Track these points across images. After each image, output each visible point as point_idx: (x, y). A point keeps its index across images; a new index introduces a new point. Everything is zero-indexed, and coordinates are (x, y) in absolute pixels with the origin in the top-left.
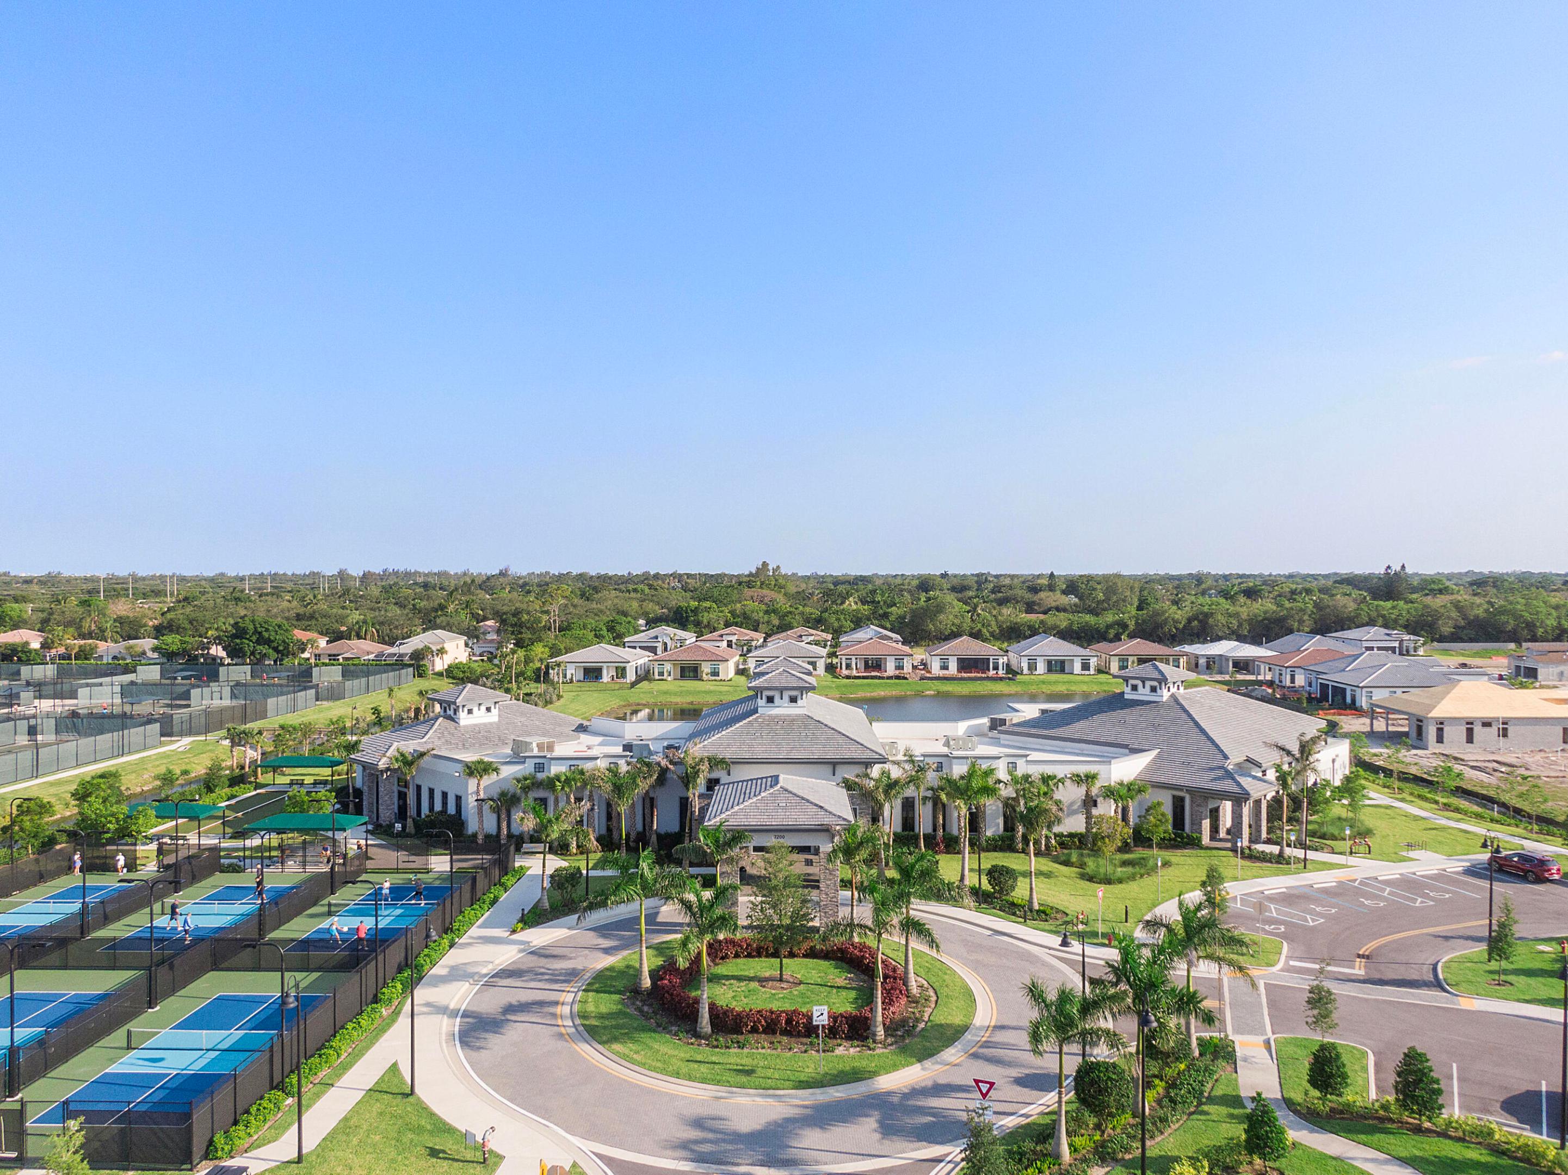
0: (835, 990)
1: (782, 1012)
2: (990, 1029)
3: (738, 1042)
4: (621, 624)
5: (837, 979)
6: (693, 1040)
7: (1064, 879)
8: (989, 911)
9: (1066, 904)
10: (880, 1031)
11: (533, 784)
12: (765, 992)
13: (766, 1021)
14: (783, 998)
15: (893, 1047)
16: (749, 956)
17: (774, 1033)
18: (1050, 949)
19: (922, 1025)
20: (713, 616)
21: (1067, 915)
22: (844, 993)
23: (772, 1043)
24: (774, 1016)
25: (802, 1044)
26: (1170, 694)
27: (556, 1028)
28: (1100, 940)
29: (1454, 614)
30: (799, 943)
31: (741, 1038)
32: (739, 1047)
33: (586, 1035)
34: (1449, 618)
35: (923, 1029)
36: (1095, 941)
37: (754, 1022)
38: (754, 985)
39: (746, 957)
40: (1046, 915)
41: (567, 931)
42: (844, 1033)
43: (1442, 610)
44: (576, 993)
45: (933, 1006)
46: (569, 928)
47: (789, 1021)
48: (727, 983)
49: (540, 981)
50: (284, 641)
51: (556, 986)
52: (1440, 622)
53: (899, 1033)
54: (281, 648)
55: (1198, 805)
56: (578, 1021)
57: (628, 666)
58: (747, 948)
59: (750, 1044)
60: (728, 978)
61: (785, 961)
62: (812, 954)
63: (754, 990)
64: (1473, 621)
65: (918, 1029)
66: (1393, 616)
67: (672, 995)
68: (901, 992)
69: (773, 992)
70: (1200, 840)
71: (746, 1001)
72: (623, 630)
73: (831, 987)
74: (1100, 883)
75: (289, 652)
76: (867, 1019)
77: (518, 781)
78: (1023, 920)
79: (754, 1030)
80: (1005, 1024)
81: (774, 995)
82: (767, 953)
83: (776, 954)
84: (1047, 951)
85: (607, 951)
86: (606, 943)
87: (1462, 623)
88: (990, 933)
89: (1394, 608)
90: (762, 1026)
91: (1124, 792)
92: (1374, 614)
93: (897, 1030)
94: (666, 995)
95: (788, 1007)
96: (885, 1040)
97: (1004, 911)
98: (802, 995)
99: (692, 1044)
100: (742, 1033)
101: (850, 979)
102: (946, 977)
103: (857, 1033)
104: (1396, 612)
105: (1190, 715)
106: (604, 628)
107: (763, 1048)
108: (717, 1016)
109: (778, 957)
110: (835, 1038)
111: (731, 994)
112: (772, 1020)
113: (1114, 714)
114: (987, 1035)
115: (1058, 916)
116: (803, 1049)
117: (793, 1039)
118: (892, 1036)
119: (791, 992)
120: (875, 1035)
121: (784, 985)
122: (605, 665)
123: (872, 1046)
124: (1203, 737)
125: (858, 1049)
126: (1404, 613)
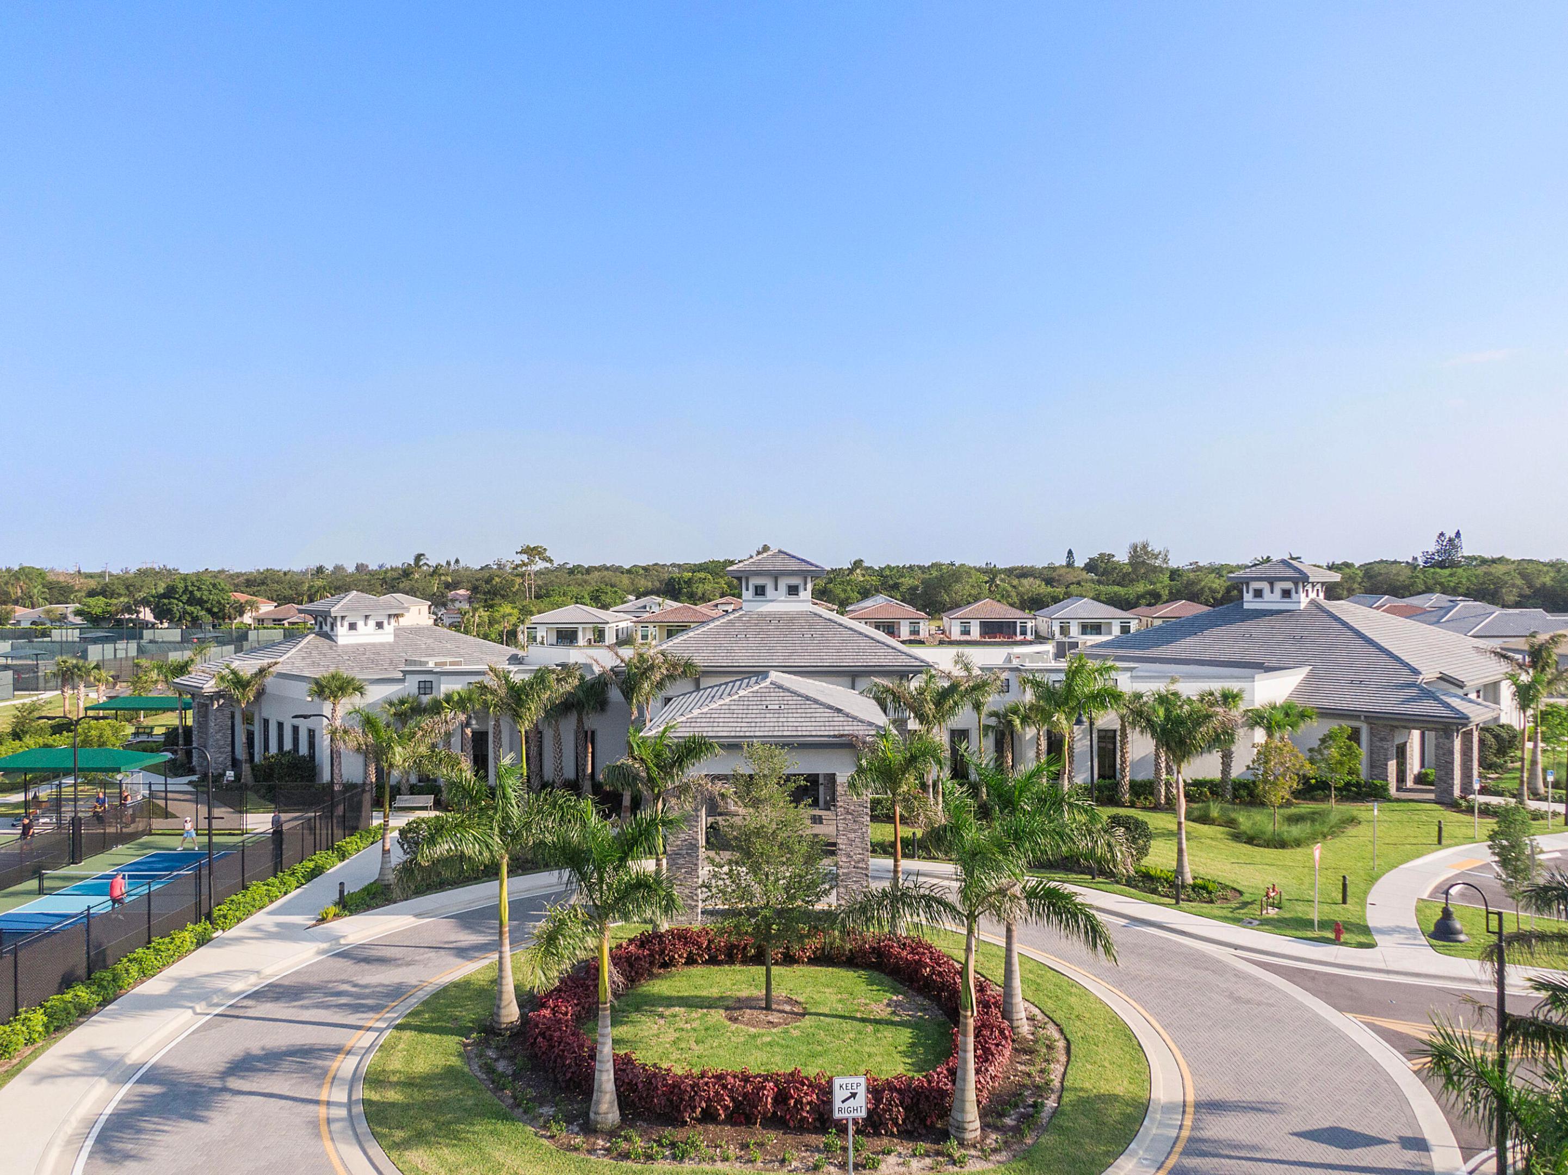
0: (870, 1028)
1: (766, 1078)
2: (1190, 1110)
3: (673, 1145)
4: (606, 593)
5: (873, 1006)
6: (579, 1140)
7: (1208, 841)
8: (1110, 887)
9: (1233, 876)
10: (972, 1117)
11: (412, 709)
12: (739, 1031)
13: (733, 1099)
14: (770, 1044)
15: (1003, 1156)
16: (713, 961)
17: (749, 1121)
18: (1236, 947)
19: (1051, 1103)
20: (708, 587)
21: (1241, 893)
22: (888, 1033)
23: (745, 1146)
24: (749, 1088)
25: (808, 1148)
26: (1308, 600)
27: (311, 1108)
28: (1317, 934)
29: (1519, 582)
30: (801, 938)
31: (679, 1134)
32: (674, 1157)
33: (363, 1127)
34: (1513, 585)
35: (1055, 1112)
36: (1310, 934)
37: (709, 1100)
38: (718, 1015)
39: (706, 963)
40: (1210, 893)
41: (413, 919)
42: (896, 1124)
43: (1507, 578)
44: (381, 1031)
45: (1063, 1059)
46: (416, 916)
47: (781, 1097)
48: (668, 1012)
49: (327, 1007)
50: (219, 602)
51: (352, 1019)
52: (1504, 591)
53: (1008, 1121)
54: (215, 610)
55: (1381, 740)
56: (360, 1093)
57: (607, 626)
58: (708, 947)
59: (696, 1148)
60: (670, 1002)
61: (775, 970)
62: (824, 958)
63: (716, 1028)
64: (1539, 590)
65: (1045, 1114)
66: (1452, 584)
67: (551, 1038)
68: (1002, 1032)
69: (753, 1030)
70: (1385, 788)
71: (698, 1049)
72: (608, 600)
73: (863, 1020)
74: (1268, 846)
75: (225, 614)
76: (943, 1094)
77: (391, 704)
78: (1174, 901)
79: (709, 1117)
80: (1217, 1097)
81: (754, 1037)
82: (744, 955)
83: (759, 959)
84: (1232, 951)
85: (463, 952)
86: (468, 938)
87: (1527, 591)
88: (1123, 922)
89: (1451, 575)
90: (726, 1108)
91: (1279, 716)
92: (1430, 582)
93: (1001, 1115)
94: (540, 1039)
95: (781, 1065)
96: (984, 1137)
97: (1135, 887)
98: (808, 1038)
99: (576, 1149)
100: (684, 1123)
101: (898, 1004)
102: (1073, 1000)
103: (923, 1121)
104: (1454, 579)
105: (1345, 624)
106: (587, 596)
107: (725, 1159)
108: (632, 1086)
109: (762, 963)
110: (877, 1134)
111: (672, 1035)
112: (745, 1095)
113: (1234, 627)
114: (1188, 1123)
115: (1230, 894)
116: (811, 1162)
117: (789, 1139)
118: (996, 1129)
119: (786, 1032)
120: (961, 1128)
121: (774, 1017)
122: (580, 627)
123: (956, 1155)
124: (1372, 649)
125: (928, 1161)
126: (1464, 581)
